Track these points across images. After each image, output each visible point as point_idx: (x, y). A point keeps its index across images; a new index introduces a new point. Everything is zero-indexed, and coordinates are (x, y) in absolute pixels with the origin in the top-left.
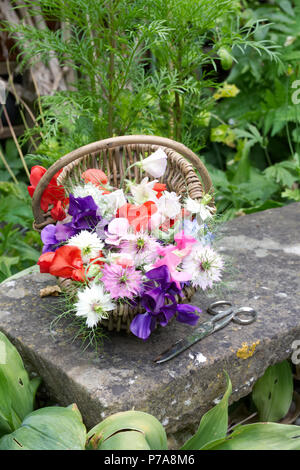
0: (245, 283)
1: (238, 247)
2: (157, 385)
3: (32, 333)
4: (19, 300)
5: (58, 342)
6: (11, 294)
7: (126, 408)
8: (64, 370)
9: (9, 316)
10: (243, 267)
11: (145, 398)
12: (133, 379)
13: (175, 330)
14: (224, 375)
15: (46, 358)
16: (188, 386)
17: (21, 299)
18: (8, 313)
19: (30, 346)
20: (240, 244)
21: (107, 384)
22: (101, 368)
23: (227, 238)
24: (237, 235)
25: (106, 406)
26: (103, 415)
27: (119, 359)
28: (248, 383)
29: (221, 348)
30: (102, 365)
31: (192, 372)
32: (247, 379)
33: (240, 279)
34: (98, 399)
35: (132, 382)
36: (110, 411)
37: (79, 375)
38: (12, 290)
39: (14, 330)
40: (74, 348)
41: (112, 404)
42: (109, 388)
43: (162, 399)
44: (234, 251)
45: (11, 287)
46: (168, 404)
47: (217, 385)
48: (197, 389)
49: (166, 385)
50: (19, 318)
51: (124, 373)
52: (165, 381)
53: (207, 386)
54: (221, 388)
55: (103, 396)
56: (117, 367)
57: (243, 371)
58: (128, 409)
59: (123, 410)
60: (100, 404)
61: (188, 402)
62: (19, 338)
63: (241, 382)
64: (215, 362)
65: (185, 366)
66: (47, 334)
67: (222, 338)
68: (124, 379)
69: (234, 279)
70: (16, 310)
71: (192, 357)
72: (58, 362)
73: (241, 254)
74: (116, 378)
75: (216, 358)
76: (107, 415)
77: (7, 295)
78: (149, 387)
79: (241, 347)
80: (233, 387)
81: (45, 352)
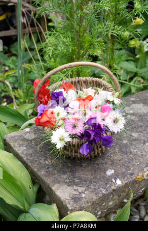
0: (142, 134)
1: (139, 111)
2: (96, 198)
3: (36, 161)
4: (31, 141)
5: (48, 168)
6: (27, 136)
7: (80, 210)
8: (51, 186)
9: (26, 150)
10: (141, 124)
11: (90, 204)
12: (84, 194)
13: (106, 163)
14: (129, 189)
15: (42, 177)
16: (111, 196)
17: (32, 140)
18: (25, 148)
19: (35, 170)
20: (140, 109)
21: (71, 196)
22: (69, 186)
23: (134, 105)
24: (139, 104)
25: (70, 209)
26: (69, 213)
27: (78, 180)
28: (141, 191)
29: (128, 176)
30: (70, 184)
31: (114, 190)
32: (141, 189)
33: (140, 131)
34: (66, 205)
35: (84, 195)
36: (72, 211)
37: (58, 190)
38: (28, 134)
39: (27, 159)
40: (56, 172)
41: (73, 208)
42: (72, 199)
43: (98, 204)
44: (137, 113)
45: (28, 132)
46: (101, 206)
47: (125, 194)
48: (116, 197)
49: (100, 198)
50: (30, 151)
51: (80, 189)
52: (100, 196)
53: (121, 195)
54: (127, 195)
55: (69, 204)
56: (76, 185)
57: (138, 186)
58: (81, 210)
59: (79, 211)
60: (67, 208)
61: (111, 203)
62: (30, 164)
63: (137, 191)
64: (125, 184)
65: (110, 187)
66: (44, 163)
67: (130, 170)
68: (80, 193)
69: (137, 132)
70: (29, 146)
71: (114, 181)
72: (48, 180)
73: (140, 116)
74: (76, 193)
75: (126, 182)
76: (71, 212)
77: (25, 137)
78: (92, 199)
79: (138, 175)
80: (134, 194)
81: (42, 173)
